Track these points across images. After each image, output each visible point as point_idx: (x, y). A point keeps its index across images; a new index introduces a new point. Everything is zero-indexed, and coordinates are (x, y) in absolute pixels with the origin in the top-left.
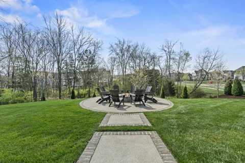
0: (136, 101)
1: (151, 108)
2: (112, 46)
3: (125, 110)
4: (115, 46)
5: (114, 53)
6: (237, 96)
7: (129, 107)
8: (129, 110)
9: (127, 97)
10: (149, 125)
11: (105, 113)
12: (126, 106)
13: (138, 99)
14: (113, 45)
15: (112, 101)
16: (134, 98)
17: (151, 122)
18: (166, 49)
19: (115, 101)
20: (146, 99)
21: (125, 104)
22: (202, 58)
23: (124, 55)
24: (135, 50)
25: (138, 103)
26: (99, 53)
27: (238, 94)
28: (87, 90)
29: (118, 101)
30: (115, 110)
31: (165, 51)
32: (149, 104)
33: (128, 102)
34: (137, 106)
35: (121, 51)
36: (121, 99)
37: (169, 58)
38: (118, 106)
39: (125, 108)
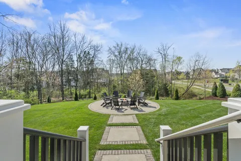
0: (131, 105)
1: (142, 111)
2: (110, 49)
3: (123, 112)
4: (113, 49)
5: (112, 55)
6: (221, 97)
7: (126, 110)
8: (126, 112)
9: (124, 102)
10: (137, 122)
11: (110, 115)
12: (123, 109)
13: (133, 103)
14: (111, 47)
15: (113, 105)
16: (130, 103)
17: (138, 121)
18: (161, 52)
19: (115, 105)
20: (139, 103)
21: (123, 107)
22: (194, 62)
23: (121, 57)
24: (132, 52)
25: (133, 106)
26: (99, 56)
27: (222, 96)
28: (88, 90)
29: (118, 105)
30: (116, 112)
31: (161, 53)
32: (141, 107)
33: (125, 105)
34: (132, 109)
35: (119, 52)
36: (120, 104)
37: (164, 60)
38: (118, 109)
39: (123, 110)
